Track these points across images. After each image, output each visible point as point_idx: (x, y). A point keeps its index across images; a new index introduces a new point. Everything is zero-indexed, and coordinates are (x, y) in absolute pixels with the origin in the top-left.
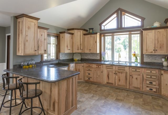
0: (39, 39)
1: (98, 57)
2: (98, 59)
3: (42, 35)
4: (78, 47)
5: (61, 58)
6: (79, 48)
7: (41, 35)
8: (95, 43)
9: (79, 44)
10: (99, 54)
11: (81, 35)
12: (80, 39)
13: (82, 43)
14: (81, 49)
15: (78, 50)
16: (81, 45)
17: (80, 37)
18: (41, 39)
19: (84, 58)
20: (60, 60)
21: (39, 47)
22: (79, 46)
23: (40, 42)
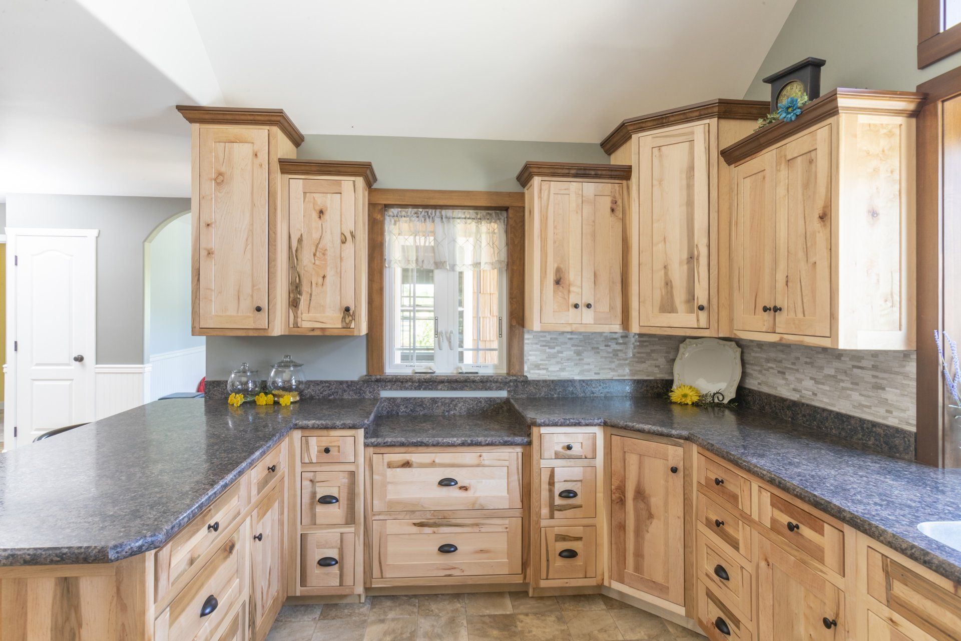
0: (300, 240)
1: (891, 395)
2: (892, 421)
3: (321, 212)
4: (668, 284)
5: (537, 367)
6: (680, 297)
7: (315, 215)
8: (816, 224)
9: (677, 254)
10: (911, 368)
11: (691, 169)
12: (690, 204)
13: (701, 240)
14: (691, 296)
15: (668, 306)
16: (691, 259)
17: (690, 187)
18: (316, 235)
19: (765, 389)
20: (526, 382)
21: (305, 288)
22: (678, 276)
23: (306, 257)
